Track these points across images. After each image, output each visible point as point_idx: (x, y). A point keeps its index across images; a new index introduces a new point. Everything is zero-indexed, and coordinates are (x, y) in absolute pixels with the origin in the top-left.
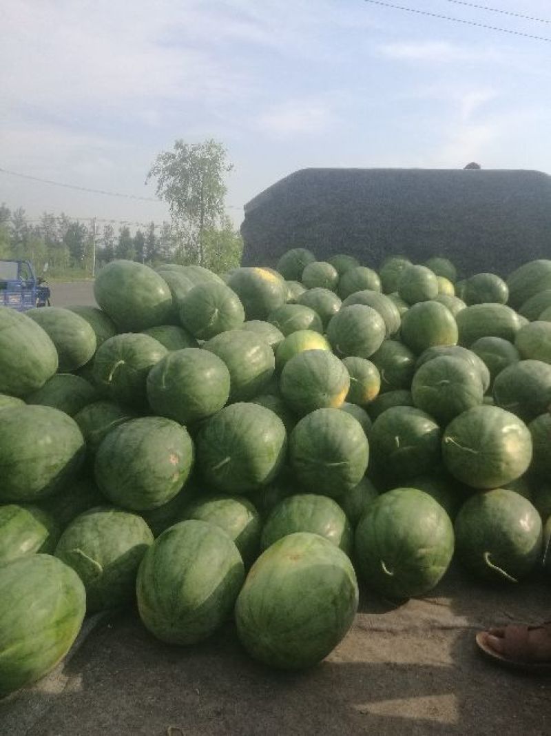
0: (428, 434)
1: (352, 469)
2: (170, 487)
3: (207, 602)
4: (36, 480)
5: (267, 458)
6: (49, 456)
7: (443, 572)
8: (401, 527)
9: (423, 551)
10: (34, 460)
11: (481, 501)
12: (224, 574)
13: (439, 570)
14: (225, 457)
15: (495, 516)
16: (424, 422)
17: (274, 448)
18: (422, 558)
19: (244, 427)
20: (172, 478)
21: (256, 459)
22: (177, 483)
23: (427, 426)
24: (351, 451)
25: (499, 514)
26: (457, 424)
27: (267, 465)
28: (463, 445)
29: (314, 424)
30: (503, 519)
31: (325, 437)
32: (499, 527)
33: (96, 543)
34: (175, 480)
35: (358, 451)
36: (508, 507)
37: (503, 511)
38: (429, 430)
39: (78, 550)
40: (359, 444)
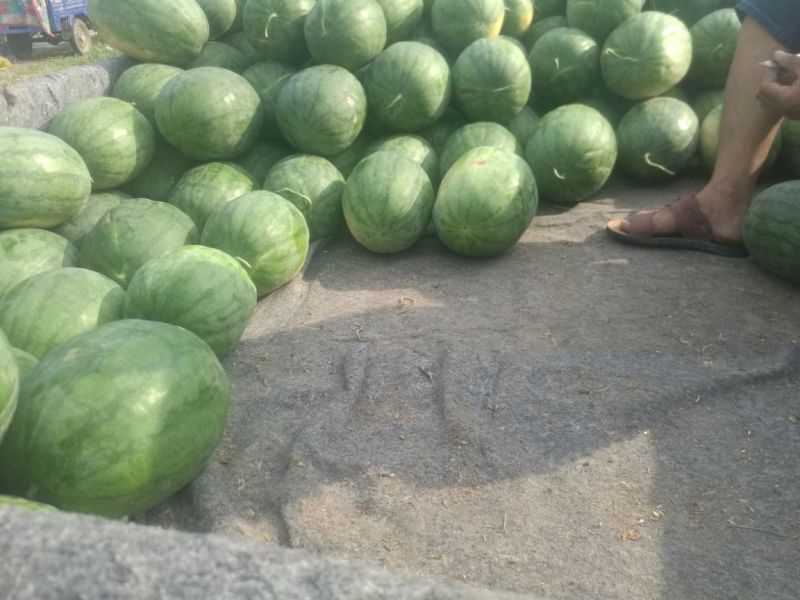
0: (587, 52)
1: (518, 92)
2: (352, 127)
3: (411, 211)
4: (229, 136)
5: (436, 92)
6: (236, 112)
7: (608, 174)
8: (569, 135)
9: (590, 154)
10: (224, 116)
11: (641, 109)
12: (420, 188)
13: (605, 171)
14: (397, 95)
15: (654, 120)
16: (582, 40)
17: (442, 82)
18: (590, 160)
19: (411, 64)
20: (352, 118)
21: (426, 93)
22: (357, 124)
23: (585, 44)
24: (515, 75)
25: (658, 118)
26: (617, 35)
27: (437, 98)
28: (624, 54)
29: (477, 53)
30: (662, 121)
31: (490, 65)
32: (658, 129)
33: (301, 181)
34: (355, 120)
35: (521, 74)
36: (667, 110)
37: (662, 114)
38: (587, 48)
39: (287, 189)
40: (522, 68)
